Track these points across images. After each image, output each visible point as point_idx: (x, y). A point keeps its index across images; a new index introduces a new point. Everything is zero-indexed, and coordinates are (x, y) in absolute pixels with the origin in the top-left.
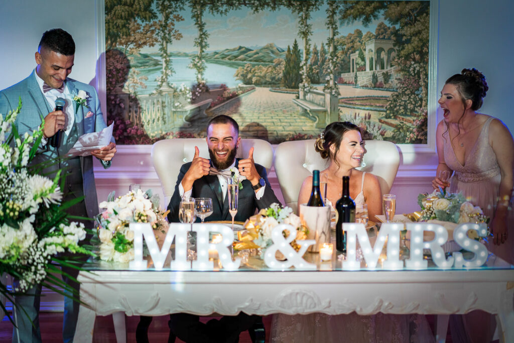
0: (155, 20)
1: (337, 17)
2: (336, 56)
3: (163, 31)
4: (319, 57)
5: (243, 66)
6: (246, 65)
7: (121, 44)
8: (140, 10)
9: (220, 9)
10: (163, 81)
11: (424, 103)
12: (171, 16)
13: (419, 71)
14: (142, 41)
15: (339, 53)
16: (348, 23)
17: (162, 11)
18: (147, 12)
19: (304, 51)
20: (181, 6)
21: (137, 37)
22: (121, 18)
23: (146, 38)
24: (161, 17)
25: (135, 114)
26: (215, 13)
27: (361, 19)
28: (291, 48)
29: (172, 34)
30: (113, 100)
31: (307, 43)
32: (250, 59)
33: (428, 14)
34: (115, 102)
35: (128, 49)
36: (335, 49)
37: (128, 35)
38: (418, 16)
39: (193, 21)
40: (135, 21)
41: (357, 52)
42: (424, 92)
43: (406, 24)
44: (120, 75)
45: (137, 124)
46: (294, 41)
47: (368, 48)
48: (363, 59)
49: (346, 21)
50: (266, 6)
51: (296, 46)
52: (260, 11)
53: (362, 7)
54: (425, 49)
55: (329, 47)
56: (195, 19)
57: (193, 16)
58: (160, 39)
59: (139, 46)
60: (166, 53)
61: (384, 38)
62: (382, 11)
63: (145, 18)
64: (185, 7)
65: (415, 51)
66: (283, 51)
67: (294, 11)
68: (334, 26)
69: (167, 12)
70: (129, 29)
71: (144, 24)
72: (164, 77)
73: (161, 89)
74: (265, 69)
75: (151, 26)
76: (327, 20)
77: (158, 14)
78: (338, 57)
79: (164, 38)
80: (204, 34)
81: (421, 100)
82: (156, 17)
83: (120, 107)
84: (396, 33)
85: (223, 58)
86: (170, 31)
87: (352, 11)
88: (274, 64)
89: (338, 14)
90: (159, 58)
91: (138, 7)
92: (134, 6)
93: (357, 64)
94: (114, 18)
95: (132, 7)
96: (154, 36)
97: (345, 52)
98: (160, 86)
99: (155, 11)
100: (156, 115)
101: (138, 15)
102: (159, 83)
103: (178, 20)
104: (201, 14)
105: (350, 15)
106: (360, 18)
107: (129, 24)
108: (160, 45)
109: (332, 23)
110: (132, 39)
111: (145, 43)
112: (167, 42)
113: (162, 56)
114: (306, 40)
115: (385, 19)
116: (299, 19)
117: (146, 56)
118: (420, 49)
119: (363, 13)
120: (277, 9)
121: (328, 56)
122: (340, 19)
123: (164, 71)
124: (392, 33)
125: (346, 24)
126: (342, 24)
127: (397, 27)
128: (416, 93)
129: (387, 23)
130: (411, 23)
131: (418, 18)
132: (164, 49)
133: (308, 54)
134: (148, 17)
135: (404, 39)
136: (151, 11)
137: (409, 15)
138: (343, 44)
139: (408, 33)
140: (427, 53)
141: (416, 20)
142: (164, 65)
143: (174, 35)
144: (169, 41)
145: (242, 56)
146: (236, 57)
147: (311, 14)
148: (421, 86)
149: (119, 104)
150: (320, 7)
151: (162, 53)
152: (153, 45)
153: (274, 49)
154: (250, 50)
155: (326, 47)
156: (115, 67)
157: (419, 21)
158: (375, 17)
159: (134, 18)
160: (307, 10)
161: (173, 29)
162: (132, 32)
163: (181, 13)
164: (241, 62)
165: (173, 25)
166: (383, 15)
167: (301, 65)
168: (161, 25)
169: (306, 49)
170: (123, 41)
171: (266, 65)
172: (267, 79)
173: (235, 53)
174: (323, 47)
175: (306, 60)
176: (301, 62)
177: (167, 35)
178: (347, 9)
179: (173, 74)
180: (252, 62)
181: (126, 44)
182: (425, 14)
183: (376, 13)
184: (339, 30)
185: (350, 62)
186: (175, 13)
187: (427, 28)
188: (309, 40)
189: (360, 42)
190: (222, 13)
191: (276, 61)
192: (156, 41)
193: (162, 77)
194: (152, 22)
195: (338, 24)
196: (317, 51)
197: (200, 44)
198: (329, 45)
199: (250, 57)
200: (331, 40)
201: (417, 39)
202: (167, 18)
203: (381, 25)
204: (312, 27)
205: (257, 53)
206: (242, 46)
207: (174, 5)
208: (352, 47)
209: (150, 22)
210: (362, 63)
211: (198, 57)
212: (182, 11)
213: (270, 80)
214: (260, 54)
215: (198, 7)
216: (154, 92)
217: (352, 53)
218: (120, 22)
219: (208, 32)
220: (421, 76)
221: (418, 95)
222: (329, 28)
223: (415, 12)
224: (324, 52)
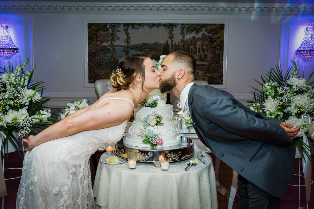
0: (108, 32)
1: (185, 31)
2: (184, 47)
3: (112, 36)
4: (177, 47)
5: (145, 51)
6: (146, 51)
7: (94, 41)
8: (102, 27)
9: (136, 27)
10: (111, 57)
11: (221, 67)
12: (115, 30)
13: (219, 54)
14: (103, 40)
15: (186, 46)
16: (189, 33)
17: (111, 28)
18: (105, 28)
19: (171, 45)
20: (119, 26)
21: (101, 39)
22: (94, 31)
23: (104, 39)
24: (111, 30)
25: (100, 71)
26: (133, 29)
27: (195, 32)
28: (165, 43)
29: (115, 37)
30: (91, 65)
31: (172, 41)
32: (148, 48)
33: (224, 29)
34: (92, 65)
35: (97, 44)
36: (184, 44)
37: (97, 38)
38: (219, 30)
39: (124, 32)
40: (100, 32)
41: (193, 46)
42: (221, 62)
43: (214, 34)
44: (94, 54)
45: (101, 75)
46: (166, 40)
47: (198, 44)
48: (196, 48)
49: (189, 32)
50: (155, 26)
51: (167, 42)
52: (152, 28)
53: (196, 26)
54: (222, 44)
55: (181, 43)
56: (125, 31)
57: (124, 30)
58: (110, 40)
59: (102, 42)
60: (113, 45)
61: (205, 40)
62: (204, 28)
63: (104, 31)
64: (121, 26)
65: (218, 45)
66: (162, 45)
67: (166, 28)
68: (183, 34)
69: (113, 28)
70: (98, 35)
71: (104, 33)
72: (112, 55)
73: (111, 60)
74: (154, 52)
75: (107, 34)
76: (180, 32)
77: (110, 29)
78: (185, 48)
79: (112, 39)
80: (129, 37)
81: (220, 66)
82: (109, 30)
83: (94, 68)
84: (210, 37)
85: (136, 48)
86: (115, 36)
87: (191, 28)
88: (158, 50)
89: (185, 29)
90: (110, 48)
91: (101, 26)
92: (100, 26)
93: (193, 50)
94: (91, 31)
95: (99, 26)
96: (108, 38)
97: (188, 46)
98: (110, 59)
99: (109, 28)
100: (109, 71)
101: (101, 30)
102: (110, 58)
103: (118, 32)
104: (128, 29)
105: (190, 30)
106: (195, 31)
107: (98, 33)
108: (110, 42)
109: (182, 33)
110: (99, 39)
111: (104, 41)
112: (113, 41)
113: (111, 46)
114: (172, 40)
115: (205, 31)
116: (169, 32)
117: (104, 46)
118: (220, 44)
119: (196, 29)
120: (159, 27)
121: (181, 47)
122: (186, 31)
123: (112, 53)
124: (208, 38)
125: (188, 34)
126: (187, 33)
127: (210, 35)
128: (218, 63)
129: (206, 33)
130: (216, 33)
131: (219, 31)
132: (112, 44)
133: (172, 46)
134: (105, 30)
135: (213, 40)
136: (107, 28)
137: (215, 30)
138: (187, 42)
139: (215, 37)
140: (223, 46)
141: (219, 32)
142: (112, 50)
143: (116, 38)
144: (114, 40)
145: (144, 47)
146: (142, 47)
147: (174, 29)
148: (220, 60)
149: (93, 67)
150: (177, 26)
151: (111, 45)
152: (107, 42)
153: (158, 44)
154: (148, 44)
155: (180, 43)
156: (92, 51)
157: (220, 32)
158: (201, 31)
159: (100, 31)
160: (172, 28)
161: (116, 35)
162: (99, 37)
163: (119, 29)
164: (144, 49)
165: (116, 34)
166: (204, 30)
167: (169, 51)
168: (111, 34)
169: (171, 44)
170: (95, 40)
171: (155, 51)
172: (155, 57)
173: (142, 46)
174: (179, 43)
175: (172, 49)
176: (169, 49)
177: (113, 38)
178: (189, 27)
179: (116, 54)
180: (149, 50)
181: (97, 42)
182: (222, 30)
183: (202, 29)
184: (185, 36)
185: (190, 50)
186: (117, 29)
187: (223, 35)
188: (173, 40)
189: (194, 41)
190: (136, 29)
191: (159, 49)
192: (109, 40)
193: (111, 55)
194: (107, 33)
195: (185, 34)
196: (177, 45)
197: (127, 41)
198: (181, 42)
199: (148, 47)
200: (182, 41)
201: (219, 40)
202: (113, 31)
203: (204, 34)
204: (174, 35)
205: (151, 46)
206: (145, 42)
207: (116, 25)
208: (191, 43)
209: (106, 32)
210: (195, 50)
211: (126, 47)
212: (120, 28)
213: (156, 57)
214: (152, 46)
215: (126, 26)
216: (108, 61)
217: (191, 46)
218: (94, 32)
219: (131, 37)
220: (221, 56)
221: (219, 64)
222: (181, 35)
223: (218, 29)
224: (179, 45)
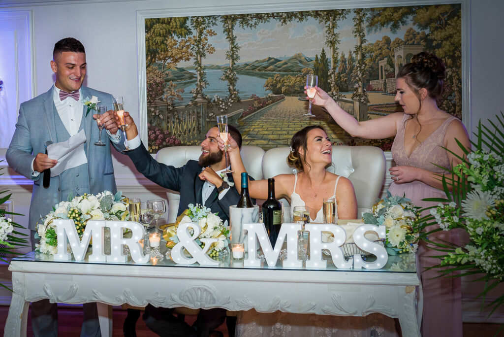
0: (191, 36)
1: (364, 25)
2: (364, 63)
3: (197, 46)
4: (347, 65)
5: (273, 76)
6: (276, 76)
7: (160, 59)
8: (176, 27)
9: (250, 22)
10: (198, 93)
11: (457, 108)
12: (205, 32)
13: (451, 76)
14: (179, 56)
15: (367, 60)
16: (376, 30)
17: (196, 27)
18: (183, 29)
19: (332, 60)
20: (214, 21)
21: (173, 52)
22: (160, 35)
23: (182, 53)
24: (195, 33)
25: (173, 125)
26: (245, 27)
27: (389, 26)
28: (319, 57)
29: (205, 48)
30: (153, 112)
31: (334, 52)
32: (279, 69)
33: (459, 17)
34: (155, 113)
35: (166, 64)
36: (363, 56)
37: (166, 51)
38: (448, 20)
39: (225, 36)
40: (172, 38)
41: (386, 59)
42: (457, 97)
43: (436, 28)
44: (159, 88)
45: (175, 134)
46: (322, 49)
47: (396, 54)
48: (392, 66)
49: (374, 29)
50: (293, 18)
51: (323, 55)
52: (288, 23)
53: (390, 13)
54: (457, 53)
55: (357, 54)
56: (226, 33)
57: (225, 31)
58: (194, 54)
59: (176, 61)
60: (201, 67)
61: (413, 44)
62: (411, 17)
63: (181, 34)
64: (217, 22)
65: (446, 56)
66: (312, 60)
67: (321, 21)
68: (361, 34)
69: (201, 27)
70: (167, 45)
71: (180, 40)
72: (199, 89)
73: (196, 100)
74: (293, 79)
75: (186, 42)
76: (354, 29)
77: (192, 31)
78: (366, 65)
79: (198, 53)
80: (235, 47)
81: (454, 105)
82: (191, 33)
83: (160, 118)
84: (425, 38)
85: (253, 69)
86: (204, 45)
87: (380, 18)
88: (302, 74)
89: (365, 22)
90: (194, 71)
91: (174, 24)
92: (171, 24)
93: (386, 71)
94: (153, 36)
95: (169, 25)
96: (189, 50)
97: (373, 60)
98: (195, 98)
99: (190, 27)
100: (192, 125)
101: (175, 32)
102: (194, 95)
103: (211, 35)
104: (232, 28)
105: (377, 22)
106: (388, 24)
107: (167, 41)
108: (194, 59)
109: (359, 31)
110: (169, 54)
111: (181, 58)
112: (201, 56)
113: (196, 69)
114: (334, 48)
115: (414, 24)
116: (326, 29)
117: (182, 70)
118: (451, 54)
119: (391, 20)
120: (304, 20)
121: (356, 64)
122: (367, 27)
123: (199, 83)
124: (421, 39)
125: (373, 31)
126: (369, 31)
127: (427, 31)
128: (449, 98)
129: (416, 29)
130: (442, 27)
131: (449, 22)
132: (198, 63)
133: (335, 62)
134: (183, 33)
135: (434, 43)
136: (186, 28)
137: (439, 19)
138: (370, 51)
139: (439, 38)
140: (460, 57)
141: (446, 24)
142: (199, 78)
143: (207, 49)
144: (203, 55)
145: (271, 67)
146: (265, 68)
147: (338, 22)
148: (453, 91)
149: (158, 115)
150: (347, 16)
151: (197, 66)
152: (188, 59)
153: (303, 59)
154: (280, 61)
155: (354, 55)
156: (155, 81)
157: (450, 25)
158: (404, 23)
159: (171, 35)
160: (334, 20)
161: (206, 43)
162: (169, 48)
163: (213, 28)
164: (270, 72)
165: (207, 40)
166: (411, 20)
167: (329, 74)
168: (195, 41)
169: (333, 58)
170: (161, 57)
171: (295, 75)
172: (296, 89)
173: (265, 64)
174: (351, 55)
175: (334, 68)
176: (329, 70)
177: (201, 50)
178: (375, 17)
179: (207, 86)
180: (281, 72)
181: (164, 59)
182: (456, 18)
183: (405, 19)
184: (366, 38)
185: (378, 68)
186: (208, 28)
187: (459, 31)
188: (337, 49)
189: (388, 48)
190: (251, 26)
191: (304, 71)
192: (191, 55)
193: (197, 89)
194: (187, 38)
195: (365, 32)
196: (345, 59)
197: (232, 56)
198: (356, 52)
199: (279, 67)
200: (359, 48)
201: (448, 43)
202: (201, 33)
203: (410, 31)
204: (339, 35)
205: (286, 63)
206: (271, 57)
207: (207, 21)
208: (381, 54)
209: (185, 38)
210: (391, 70)
211: (230, 69)
212: (215, 26)
213: (299, 89)
214: (289, 64)
215: (229, 22)
216: (190, 103)
217: (381, 60)
218: (158, 39)
219: (239, 45)
220: (454, 81)
221: (450, 101)
222: (356, 36)
223: (445, 16)
224: (352, 60)
